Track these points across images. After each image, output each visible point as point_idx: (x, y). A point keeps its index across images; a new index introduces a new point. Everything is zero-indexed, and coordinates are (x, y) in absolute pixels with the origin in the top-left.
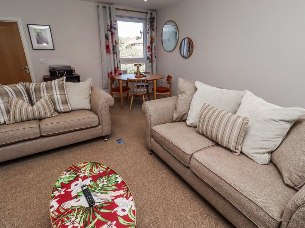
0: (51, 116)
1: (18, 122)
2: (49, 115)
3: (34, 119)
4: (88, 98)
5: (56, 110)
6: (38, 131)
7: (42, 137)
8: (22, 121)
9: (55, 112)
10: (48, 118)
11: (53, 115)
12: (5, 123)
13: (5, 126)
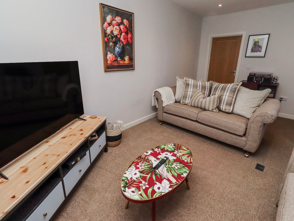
0: (212, 111)
1: (192, 106)
2: (210, 109)
3: (201, 108)
4: (254, 107)
5: (218, 108)
6: (196, 116)
7: (197, 121)
8: (195, 107)
9: (217, 109)
10: (209, 111)
11: (214, 111)
12: (187, 104)
13: (186, 106)
